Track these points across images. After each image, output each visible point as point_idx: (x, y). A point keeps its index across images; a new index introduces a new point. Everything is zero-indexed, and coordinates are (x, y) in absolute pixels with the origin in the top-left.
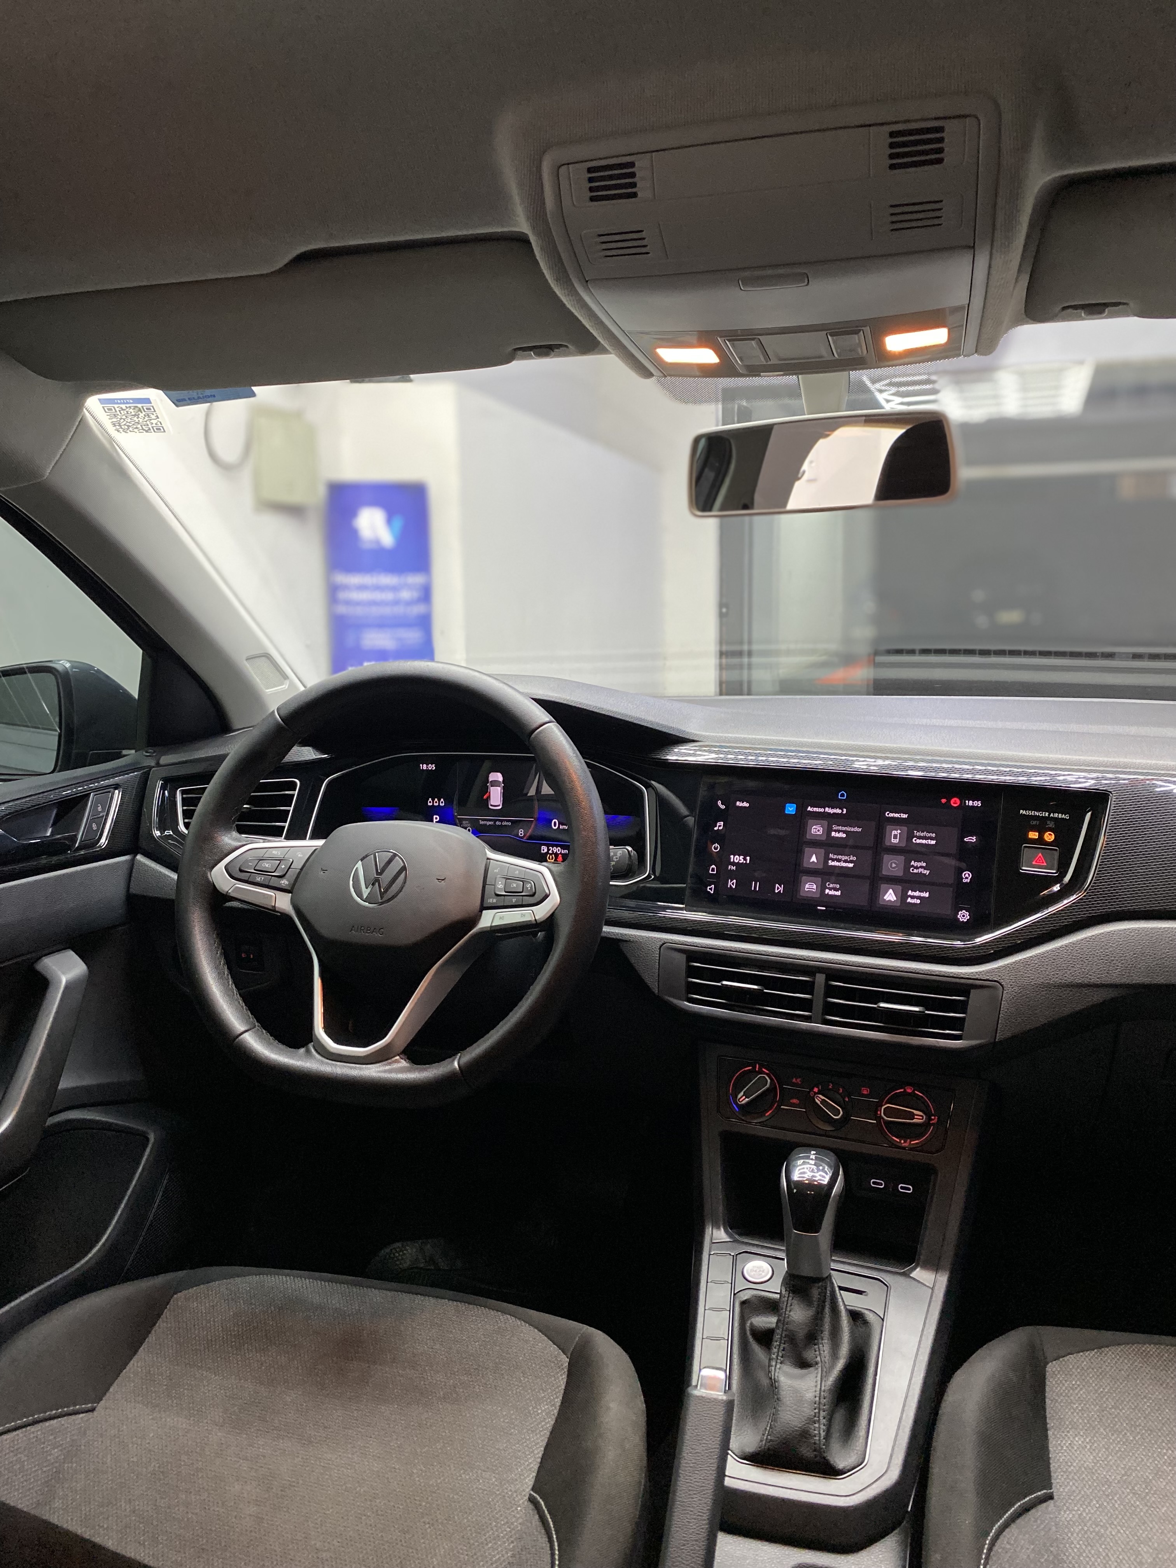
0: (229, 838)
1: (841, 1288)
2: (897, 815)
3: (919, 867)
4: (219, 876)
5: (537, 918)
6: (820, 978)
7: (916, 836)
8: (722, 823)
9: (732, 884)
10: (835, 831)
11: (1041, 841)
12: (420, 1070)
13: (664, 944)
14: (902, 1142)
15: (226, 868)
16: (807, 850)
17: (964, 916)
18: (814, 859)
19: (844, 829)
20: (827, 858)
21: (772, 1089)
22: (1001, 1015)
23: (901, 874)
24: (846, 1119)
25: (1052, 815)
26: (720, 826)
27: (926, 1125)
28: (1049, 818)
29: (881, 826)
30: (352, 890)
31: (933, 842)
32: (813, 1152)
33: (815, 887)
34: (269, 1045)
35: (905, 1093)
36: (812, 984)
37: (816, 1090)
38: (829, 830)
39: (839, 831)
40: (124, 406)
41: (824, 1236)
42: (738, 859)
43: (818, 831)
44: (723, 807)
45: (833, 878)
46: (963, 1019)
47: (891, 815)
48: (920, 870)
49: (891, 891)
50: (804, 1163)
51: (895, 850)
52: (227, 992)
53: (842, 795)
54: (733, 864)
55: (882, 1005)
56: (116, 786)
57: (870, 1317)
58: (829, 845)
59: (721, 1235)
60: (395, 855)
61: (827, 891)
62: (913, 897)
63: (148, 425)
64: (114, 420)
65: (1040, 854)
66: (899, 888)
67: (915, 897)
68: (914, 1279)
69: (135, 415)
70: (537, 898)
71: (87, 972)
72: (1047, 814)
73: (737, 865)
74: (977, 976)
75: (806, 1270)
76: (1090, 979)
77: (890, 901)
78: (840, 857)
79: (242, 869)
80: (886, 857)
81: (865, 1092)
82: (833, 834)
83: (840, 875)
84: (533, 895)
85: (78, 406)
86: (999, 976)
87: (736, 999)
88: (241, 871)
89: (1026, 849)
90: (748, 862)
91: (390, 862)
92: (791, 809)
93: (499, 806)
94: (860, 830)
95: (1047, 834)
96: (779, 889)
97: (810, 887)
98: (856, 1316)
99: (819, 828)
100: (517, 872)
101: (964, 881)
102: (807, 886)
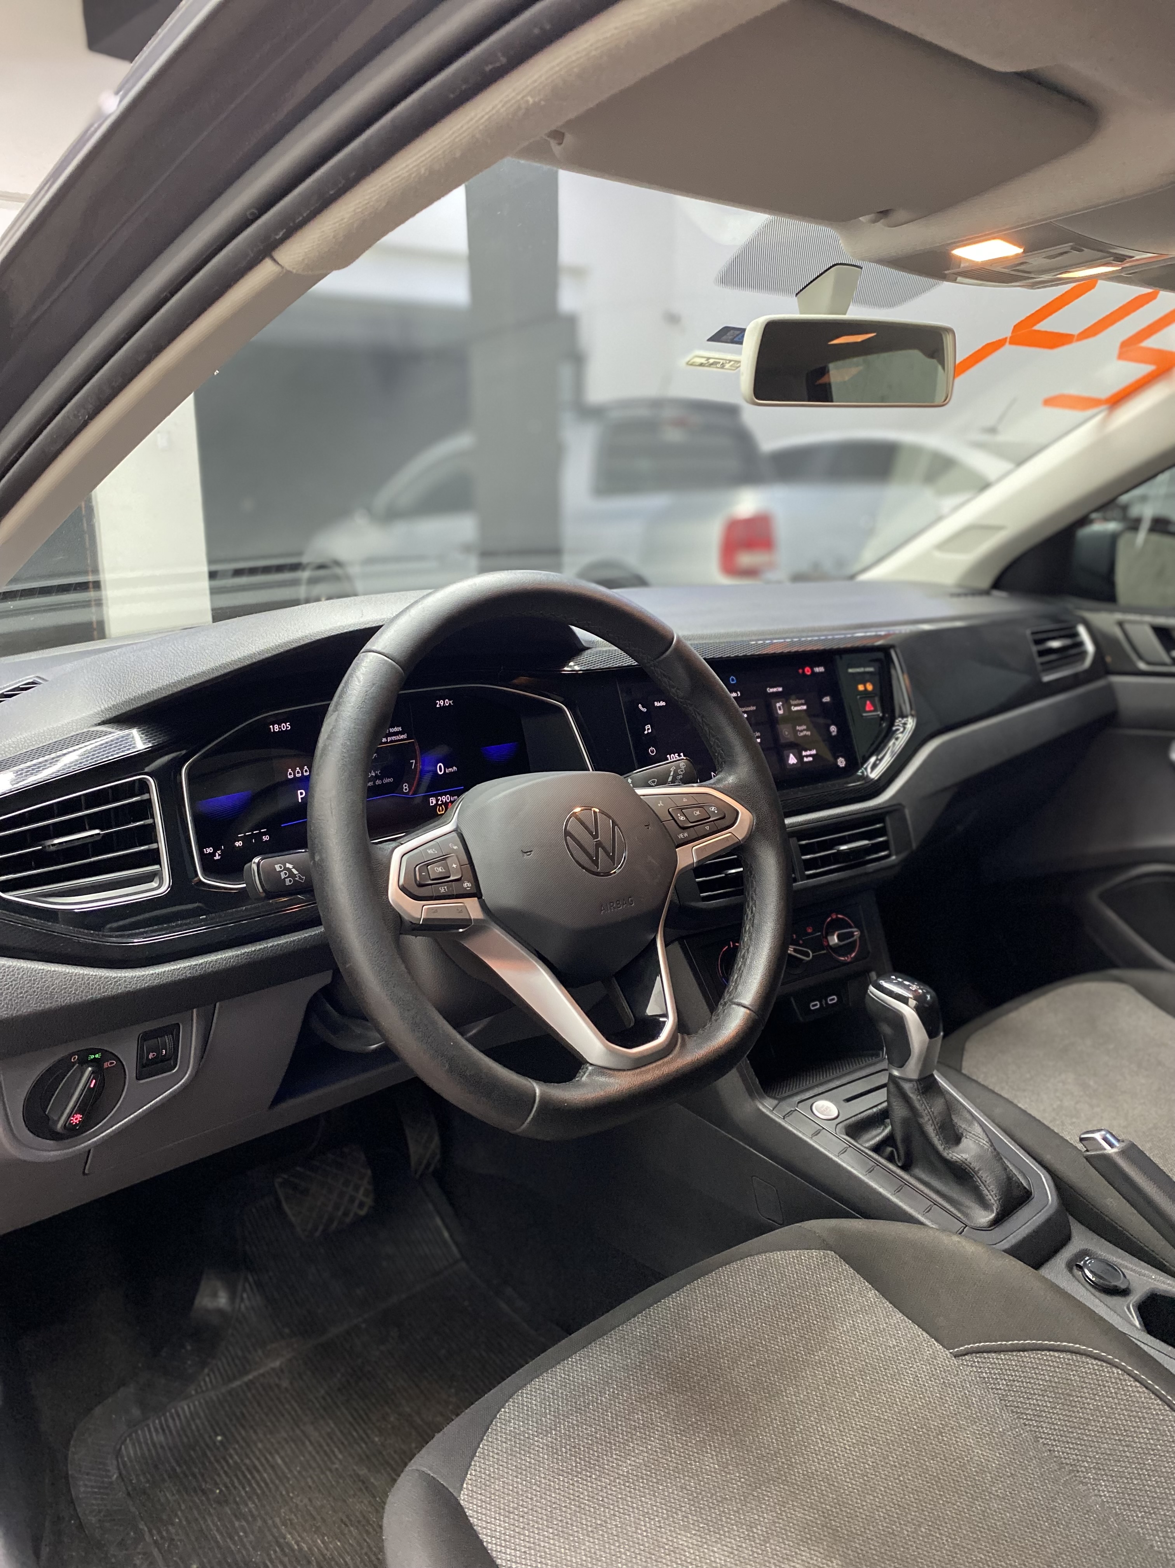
2: (775, 690)
3: (802, 731)
4: (400, 900)
5: (740, 839)
6: (794, 842)
7: (793, 705)
8: (649, 726)
14: (846, 959)
15: (400, 888)
17: (842, 762)
22: (910, 830)
23: (793, 739)
25: (866, 669)
26: (648, 729)
28: (866, 672)
29: (767, 702)
31: (805, 707)
35: (832, 920)
44: (644, 710)
46: (887, 840)
47: (771, 690)
48: (804, 733)
49: (791, 756)
51: (783, 720)
53: (733, 680)
55: (841, 848)
59: (765, 1103)
62: (807, 756)
66: (796, 751)
70: (729, 819)
72: (863, 669)
74: (881, 805)
77: (793, 764)
79: (420, 882)
80: (779, 727)
81: (810, 931)
84: (724, 817)
88: (421, 885)
89: (860, 699)
94: (755, 708)
95: (868, 684)
100: (685, 800)
101: (833, 734)
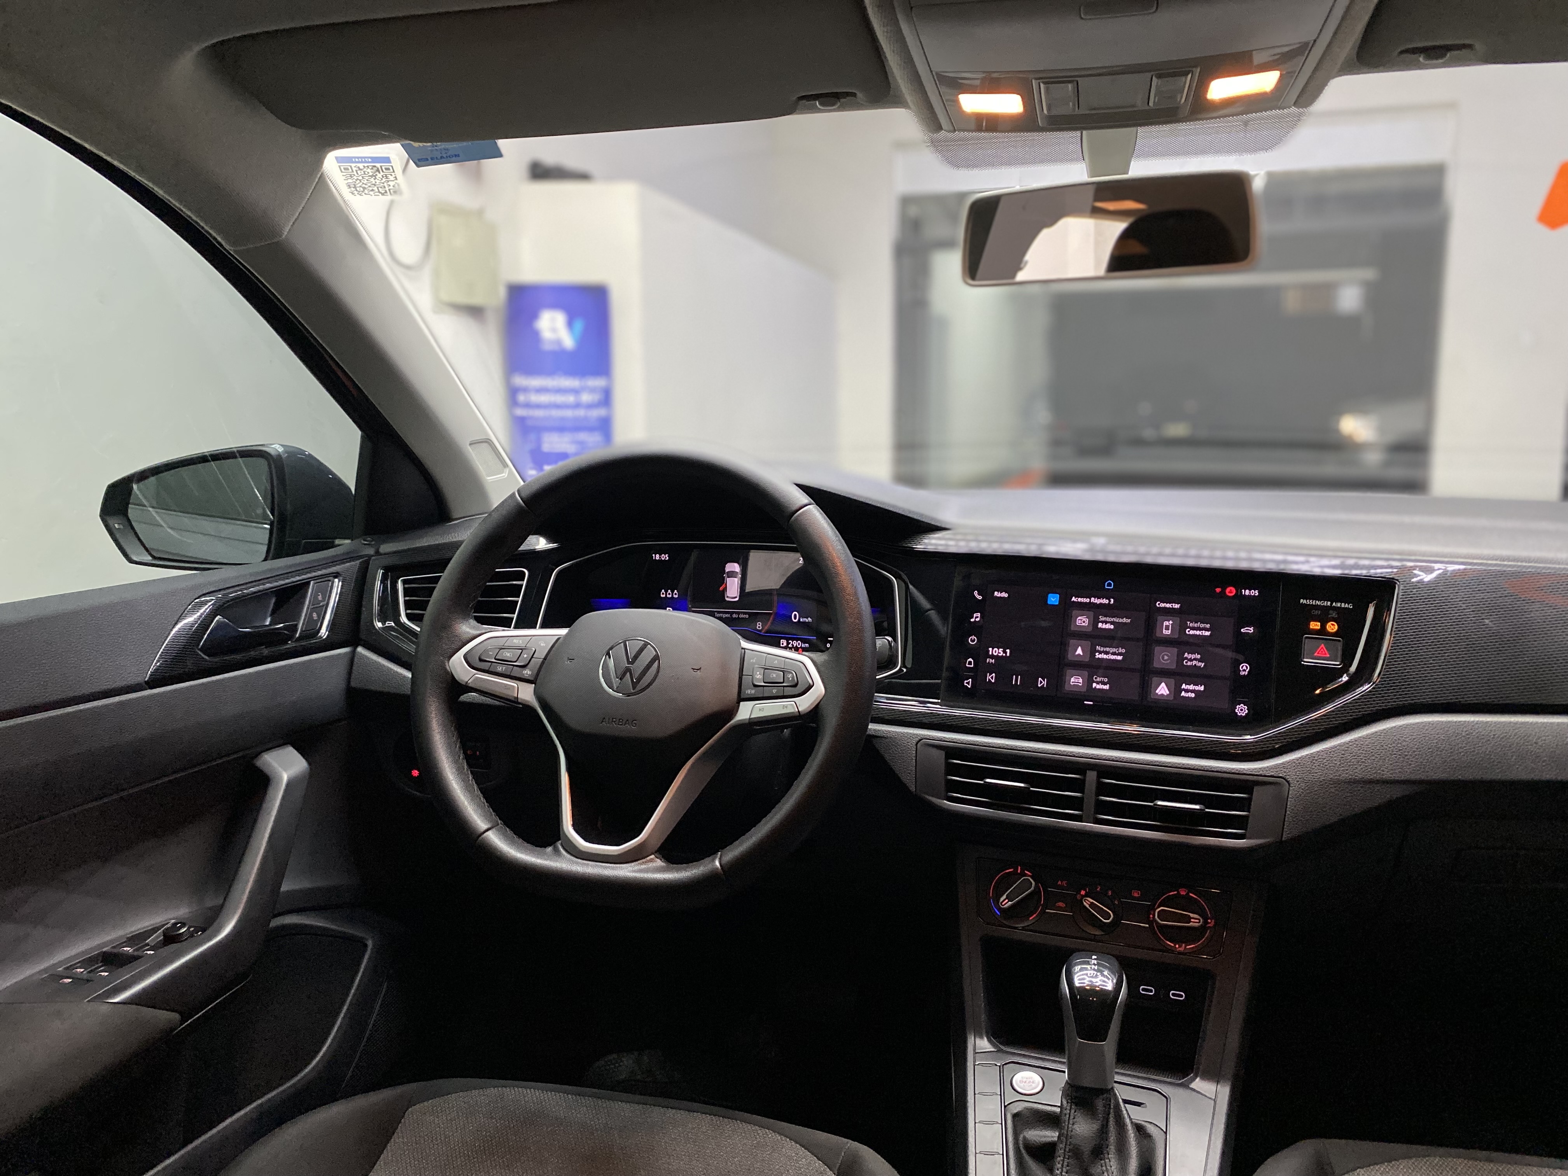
0: (467, 627)
1: (1126, 1102)
2: (1168, 605)
3: (1193, 660)
4: (458, 665)
5: (800, 710)
6: (1092, 776)
7: (1189, 627)
8: (979, 615)
9: (991, 678)
10: (1102, 622)
11: (1323, 631)
12: (678, 870)
13: (920, 740)
14: (1177, 946)
15: (466, 657)
16: (1072, 642)
17: (1242, 710)
18: (1079, 651)
19: (1112, 620)
20: (1093, 652)
21: (1036, 892)
22: (1288, 812)
23: (1174, 666)
24: (1116, 923)
25: (1334, 604)
26: (977, 617)
27: (1203, 928)
28: (1331, 607)
29: (1152, 616)
30: (602, 680)
31: (1208, 633)
32: (1094, 957)
33: (1081, 680)
34: (512, 843)
35: (1178, 896)
36: (1083, 782)
37: (1083, 892)
38: (1096, 621)
39: (1106, 622)
40: (361, 166)
41: (1109, 1046)
42: (997, 652)
43: (1084, 622)
44: (980, 598)
45: (1101, 671)
46: (1246, 817)
47: (1163, 605)
48: (1194, 662)
49: (1163, 684)
50: (1081, 970)
51: (1168, 642)
52: (467, 788)
53: (1109, 585)
54: (992, 657)
55: (1160, 803)
56: (336, 575)
57: (1151, 1129)
58: (1095, 637)
59: (984, 1044)
60: (646, 644)
61: (1094, 685)
62: (1187, 691)
63: (385, 187)
64: (350, 181)
65: (1323, 645)
66: (1172, 681)
67: (1190, 690)
68: (1194, 1090)
69: (372, 176)
70: (800, 689)
71: (309, 770)
72: (1329, 603)
73: (997, 658)
74: (1261, 772)
75: (1087, 1082)
76: (1383, 775)
77: (1162, 695)
78: (1108, 649)
79: (483, 658)
80: (1157, 649)
81: (1136, 895)
82: (1100, 625)
83: (1108, 668)
84: (795, 685)
85: (320, 162)
86: (1285, 772)
87: (999, 798)
88: (481, 660)
89: (1307, 640)
90: (1008, 655)
91: (641, 650)
92: (1053, 599)
93: (736, 597)
94: (1129, 621)
95: (1330, 624)
96: (1042, 683)
97: (1076, 681)
98: (1140, 1129)
99: (1084, 620)
100: (776, 662)
101: (1242, 673)
102: (1072, 680)
